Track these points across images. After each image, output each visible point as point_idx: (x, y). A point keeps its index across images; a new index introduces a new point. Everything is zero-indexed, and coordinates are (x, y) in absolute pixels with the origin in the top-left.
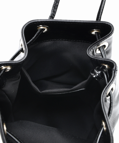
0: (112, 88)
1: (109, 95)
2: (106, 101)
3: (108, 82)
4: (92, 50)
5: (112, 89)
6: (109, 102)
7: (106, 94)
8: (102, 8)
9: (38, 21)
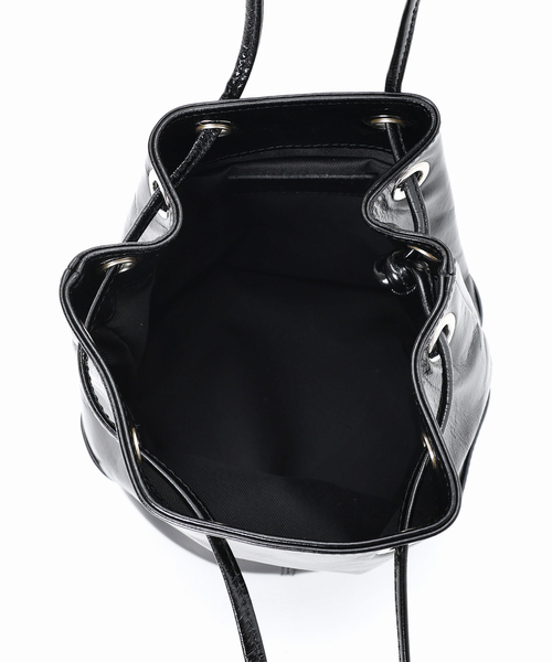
0: (447, 326)
1: (438, 349)
2: (428, 371)
3: (432, 307)
4: (380, 198)
5: (446, 330)
6: (438, 371)
7: (427, 349)
8: (407, 36)
9: (196, 109)
